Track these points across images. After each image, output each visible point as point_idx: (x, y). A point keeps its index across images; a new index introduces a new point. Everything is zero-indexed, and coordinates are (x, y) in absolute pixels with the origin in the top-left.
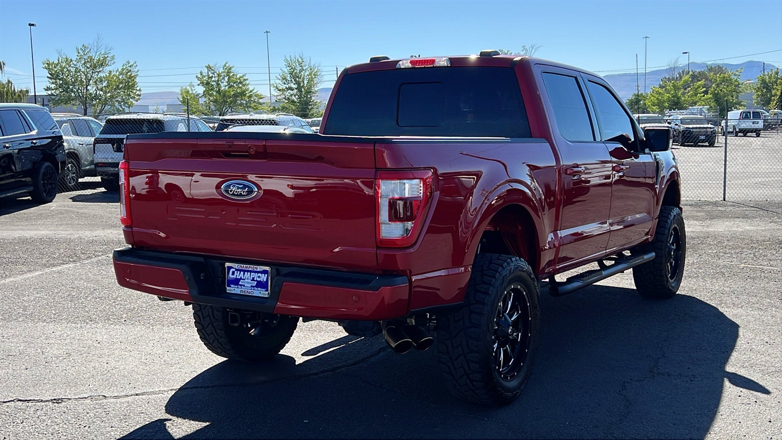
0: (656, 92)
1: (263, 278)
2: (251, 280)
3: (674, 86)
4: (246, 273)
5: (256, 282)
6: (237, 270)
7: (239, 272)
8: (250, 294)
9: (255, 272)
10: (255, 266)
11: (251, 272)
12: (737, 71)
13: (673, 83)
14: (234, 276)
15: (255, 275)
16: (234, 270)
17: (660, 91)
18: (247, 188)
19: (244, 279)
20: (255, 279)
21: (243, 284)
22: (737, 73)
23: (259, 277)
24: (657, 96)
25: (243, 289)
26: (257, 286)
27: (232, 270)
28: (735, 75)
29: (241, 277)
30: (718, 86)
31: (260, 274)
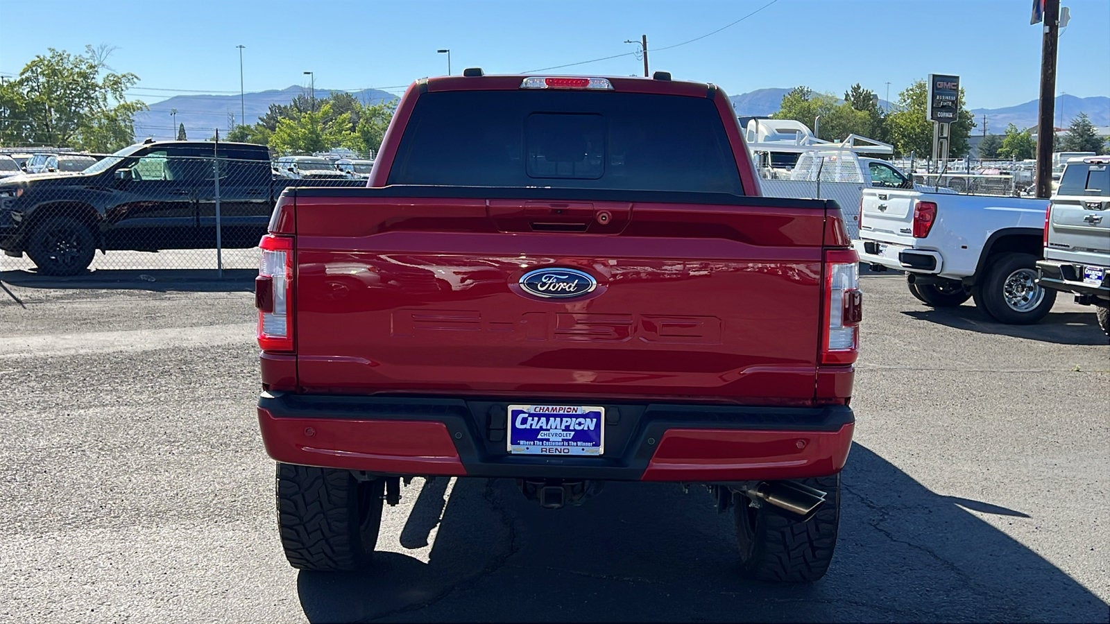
0: (287, 125)
1: (590, 424)
2: (563, 430)
3: (311, 118)
4: (552, 419)
5: (573, 433)
6: (531, 415)
7: (536, 419)
8: (562, 454)
9: (571, 416)
10: (572, 407)
11: (562, 416)
12: (391, 102)
13: (310, 114)
14: (527, 426)
15: (573, 423)
16: (526, 415)
17: (292, 124)
18: (577, 281)
19: (549, 430)
20: (571, 428)
21: (545, 437)
22: (390, 106)
23: (580, 424)
24: (288, 131)
25: (547, 445)
26: (575, 439)
27: (521, 416)
28: (388, 107)
29: (541, 427)
30: (367, 121)
31: (582, 420)
